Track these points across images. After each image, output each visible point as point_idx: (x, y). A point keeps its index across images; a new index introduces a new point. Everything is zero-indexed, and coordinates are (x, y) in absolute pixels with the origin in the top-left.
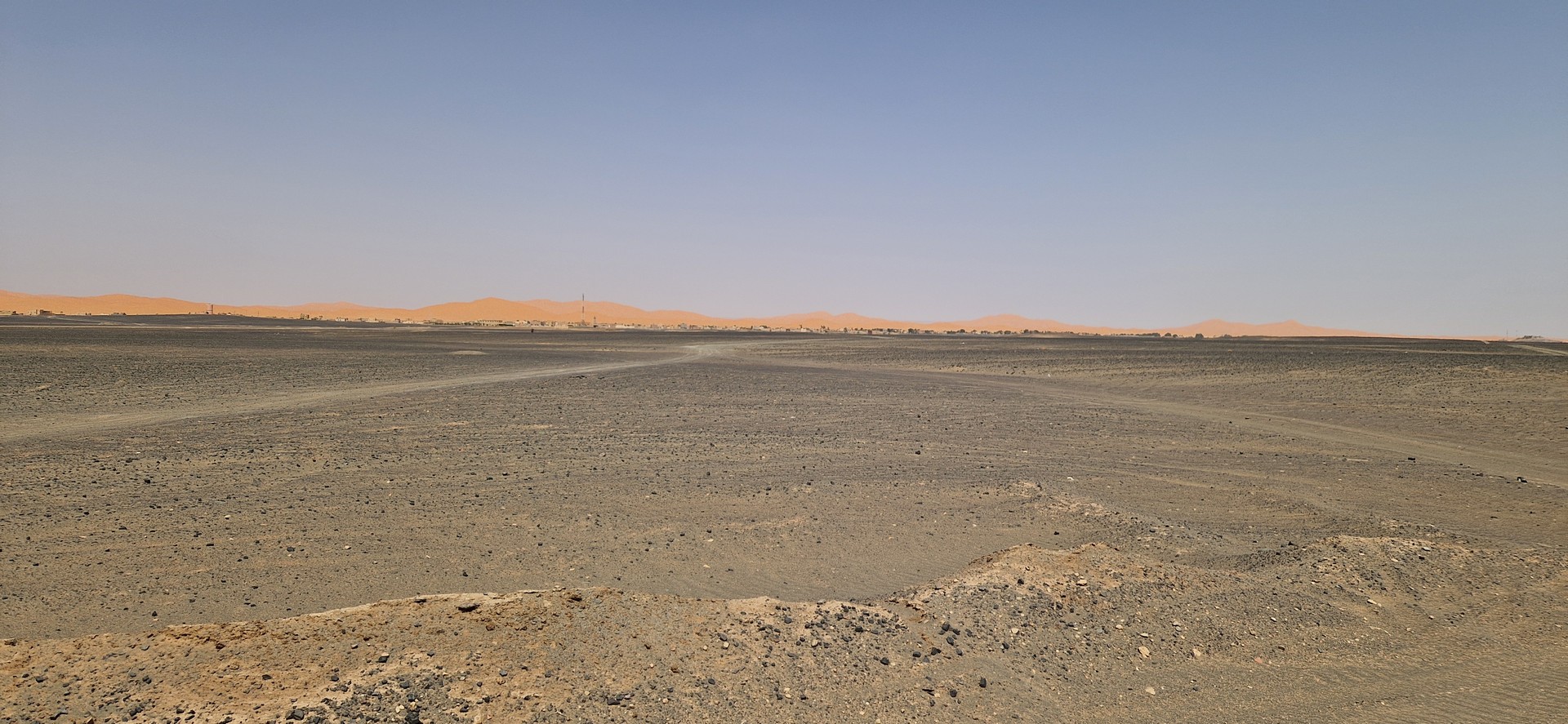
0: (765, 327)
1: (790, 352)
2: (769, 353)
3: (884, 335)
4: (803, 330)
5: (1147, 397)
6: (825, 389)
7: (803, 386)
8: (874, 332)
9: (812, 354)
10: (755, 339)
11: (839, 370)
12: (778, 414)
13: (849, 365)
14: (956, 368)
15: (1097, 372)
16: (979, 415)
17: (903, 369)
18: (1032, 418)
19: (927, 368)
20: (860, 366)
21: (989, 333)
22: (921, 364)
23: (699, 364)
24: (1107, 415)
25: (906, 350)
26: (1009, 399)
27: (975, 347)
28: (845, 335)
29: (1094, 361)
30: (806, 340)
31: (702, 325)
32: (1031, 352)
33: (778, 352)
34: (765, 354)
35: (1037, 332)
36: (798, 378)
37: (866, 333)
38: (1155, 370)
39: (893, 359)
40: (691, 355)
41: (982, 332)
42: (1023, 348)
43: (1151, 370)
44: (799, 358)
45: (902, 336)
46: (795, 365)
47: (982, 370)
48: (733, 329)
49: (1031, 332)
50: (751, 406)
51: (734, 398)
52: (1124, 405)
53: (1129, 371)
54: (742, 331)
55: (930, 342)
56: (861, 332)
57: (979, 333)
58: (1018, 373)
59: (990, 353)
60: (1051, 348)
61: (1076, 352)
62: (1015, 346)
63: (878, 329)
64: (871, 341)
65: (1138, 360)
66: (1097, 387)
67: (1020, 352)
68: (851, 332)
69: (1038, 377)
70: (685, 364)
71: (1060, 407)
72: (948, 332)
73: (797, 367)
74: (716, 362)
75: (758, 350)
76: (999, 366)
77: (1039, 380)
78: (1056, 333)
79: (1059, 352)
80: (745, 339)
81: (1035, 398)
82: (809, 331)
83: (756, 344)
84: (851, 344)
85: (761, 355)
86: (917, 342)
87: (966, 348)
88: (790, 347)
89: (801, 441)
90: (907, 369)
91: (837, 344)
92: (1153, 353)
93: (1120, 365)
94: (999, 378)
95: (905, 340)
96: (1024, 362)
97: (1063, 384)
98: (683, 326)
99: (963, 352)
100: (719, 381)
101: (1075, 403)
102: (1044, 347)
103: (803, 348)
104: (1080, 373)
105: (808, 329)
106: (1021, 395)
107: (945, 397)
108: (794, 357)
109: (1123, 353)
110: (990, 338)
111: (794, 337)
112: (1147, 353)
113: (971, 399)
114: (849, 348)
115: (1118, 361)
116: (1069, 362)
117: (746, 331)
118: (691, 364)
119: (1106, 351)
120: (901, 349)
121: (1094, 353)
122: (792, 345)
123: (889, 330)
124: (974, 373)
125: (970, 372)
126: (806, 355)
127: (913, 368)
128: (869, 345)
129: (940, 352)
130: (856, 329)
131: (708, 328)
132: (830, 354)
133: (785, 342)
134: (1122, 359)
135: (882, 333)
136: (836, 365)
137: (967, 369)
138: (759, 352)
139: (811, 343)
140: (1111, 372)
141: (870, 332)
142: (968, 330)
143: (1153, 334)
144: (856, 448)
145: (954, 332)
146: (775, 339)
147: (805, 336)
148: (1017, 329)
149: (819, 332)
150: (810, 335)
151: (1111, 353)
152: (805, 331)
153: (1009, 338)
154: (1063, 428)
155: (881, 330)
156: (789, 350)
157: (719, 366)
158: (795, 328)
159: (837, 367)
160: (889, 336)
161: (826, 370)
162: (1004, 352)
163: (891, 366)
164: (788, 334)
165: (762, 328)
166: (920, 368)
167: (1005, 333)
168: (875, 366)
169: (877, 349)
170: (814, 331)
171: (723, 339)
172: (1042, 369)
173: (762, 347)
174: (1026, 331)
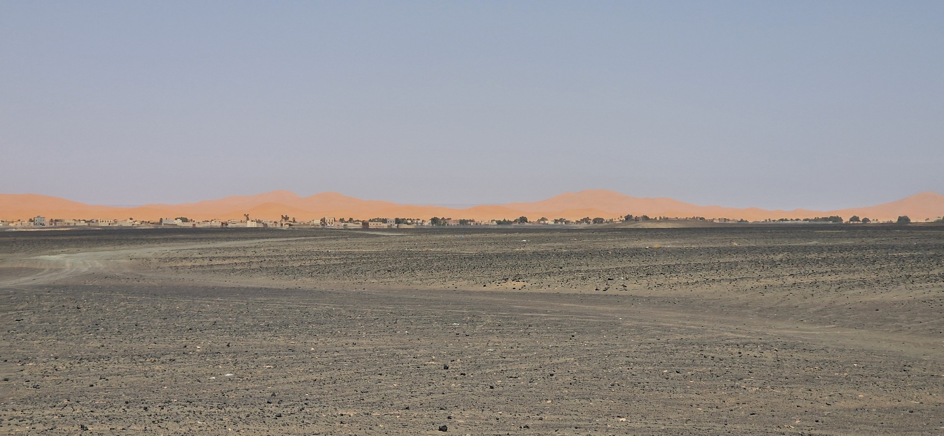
0: (185, 220)
1: (227, 262)
2: (189, 264)
3: (390, 229)
4: (249, 224)
5: (820, 322)
6: (286, 326)
7: (249, 321)
8: (372, 225)
9: (264, 265)
10: (166, 240)
11: (311, 291)
12: (203, 370)
13: (329, 283)
14: (510, 284)
15: (741, 284)
16: (547, 361)
17: (421, 287)
18: (634, 364)
19: (463, 285)
20: (349, 284)
21: (567, 222)
22: (452, 279)
23: (65, 287)
24: (755, 353)
25: (425, 255)
26: (599, 333)
27: (543, 247)
28: (322, 231)
29: (736, 264)
30: (256, 241)
31: (71, 218)
32: (636, 252)
33: (206, 262)
34: (184, 267)
35: (646, 218)
36: (239, 306)
37: (360, 226)
38: (833, 278)
39: (404, 271)
40: (51, 271)
41: (556, 221)
42: (624, 246)
43: (826, 278)
44: (243, 272)
45: (420, 230)
46: (236, 285)
47: (555, 285)
48: (128, 223)
49: (637, 219)
50: (156, 357)
51: (126, 345)
52: (784, 337)
53: (791, 280)
54: (144, 226)
55: (467, 239)
56: (351, 225)
57: (550, 222)
58: (614, 289)
59: (568, 256)
60: (669, 244)
61: (708, 251)
62: (610, 244)
63: (379, 220)
64: (367, 240)
65: (806, 262)
66: (741, 307)
67: (619, 254)
68: (334, 226)
69: (646, 293)
70: (41, 287)
71: (681, 343)
72: (499, 223)
73: (239, 288)
74: (96, 282)
75: (171, 259)
76: (583, 279)
77: (649, 299)
78: (677, 220)
79: (682, 251)
80: (148, 241)
81: (640, 330)
82: (261, 226)
83: (168, 249)
84: (332, 246)
85: (177, 268)
86: (445, 240)
87: (529, 249)
88: (226, 254)
89: (243, 416)
90: (428, 287)
91: (309, 246)
92: (831, 249)
93: (777, 271)
94: (583, 298)
95: (424, 236)
96: (624, 271)
97: (687, 304)
98: (38, 221)
99: (523, 255)
100: (100, 316)
101: (706, 335)
102: (656, 244)
103: (249, 254)
104: (715, 286)
105: (259, 222)
106: (619, 325)
107: (492, 334)
108: (233, 271)
109: (783, 251)
110: (569, 230)
111: (235, 235)
112: (820, 250)
113: (535, 335)
114: (328, 254)
115: (774, 264)
116: (697, 268)
117: (152, 227)
118: (52, 288)
119: (755, 248)
120: (418, 253)
121: (737, 251)
122: (230, 249)
123: (398, 221)
124: (542, 290)
125: (535, 290)
126: (254, 266)
127: (438, 286)
128: (364, 247)
129: (483, 256)
130: (342, 220)
131: (83, 224)
132: (296, 265)
133: (220, 244)
134: (781, 261)
135: (385, 226)
136: (307, 282)
137: (529, 285)
138: (173, 264)
139: (264, 245)
140: (763, 282)
141: (365, 224)
142: (533, 218)
143: (831, 218)
144: (338, 424)
145: (509, 223)
146: (201, 239)
147: (254, 234)
148: (613, 214)
149: (278, 226)
150: (263, 231)
151: (763, 251)
152: (254, 225)
153: (601, 230)
154: (685, 377)
155: (384, 221)
156: (224, 258)
157: (101, 289)
158: (236, 222)
159: (308, 287)
160: (398, 230)
161: (288, 292)
162: (590, 254)
163: (398, 283)
164: (225, 232)
165: (179, 222)
166: (450, 285)
167: (595, 221)
168: (373, 283)
169: (377, 253)
170: (270, 225)
171: (109, 241)
172: (654, 280)
173: (181, 255)
174: (628, 218)
